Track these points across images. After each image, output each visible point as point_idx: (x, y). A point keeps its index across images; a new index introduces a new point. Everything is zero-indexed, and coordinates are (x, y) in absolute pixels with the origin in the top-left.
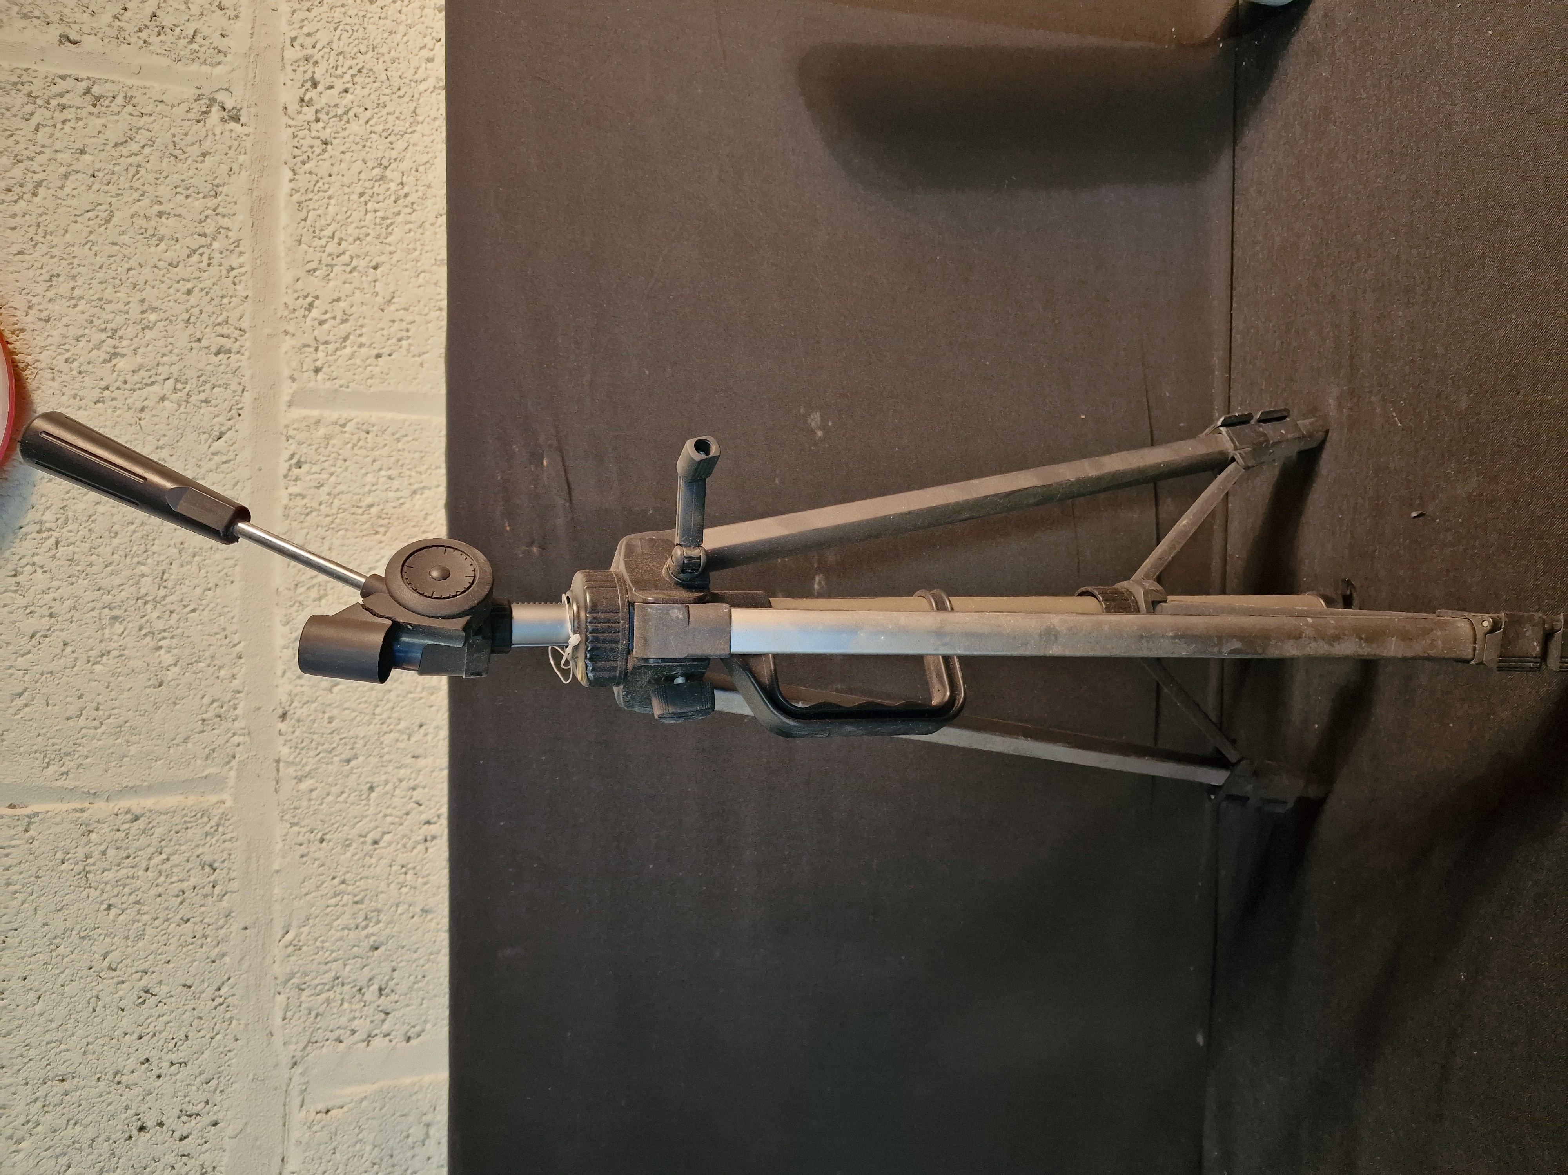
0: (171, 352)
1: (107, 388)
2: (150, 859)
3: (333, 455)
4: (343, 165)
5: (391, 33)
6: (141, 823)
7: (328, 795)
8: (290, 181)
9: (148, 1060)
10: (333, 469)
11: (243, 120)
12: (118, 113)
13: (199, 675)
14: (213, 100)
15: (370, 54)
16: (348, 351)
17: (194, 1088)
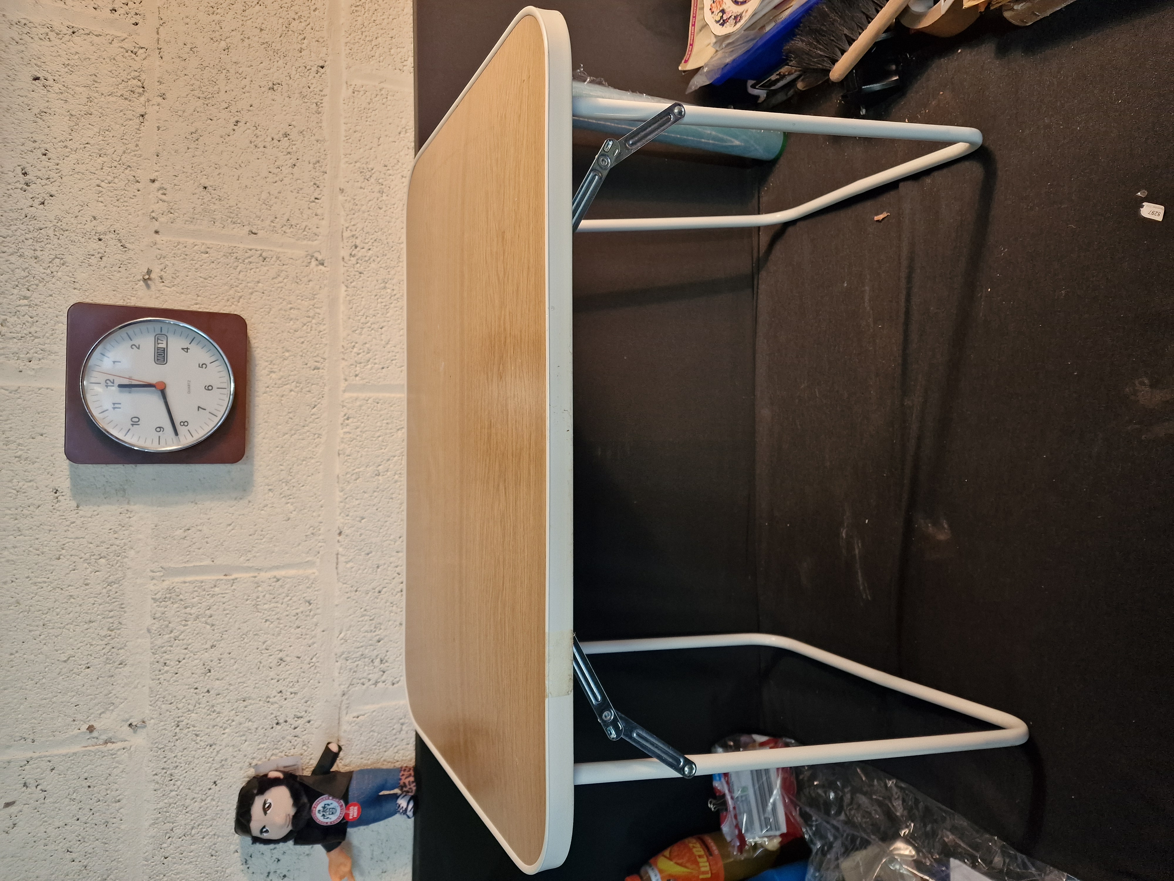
0: (295, 370)
1: (268, 387)
2: (284, 599)
3: (363, 414)
4: (368, 283)
5: (389, 222)
6: (280, 583)
7: (359, 570)
8: (346, 291)
9: (281, 692)
10: (363, 420)
11: (325, 265)
12: (273, 265)
13: (305, 515)
14: (312, 256)
15: (380, 233)
16: (369, 366)
17: (300, 705)
